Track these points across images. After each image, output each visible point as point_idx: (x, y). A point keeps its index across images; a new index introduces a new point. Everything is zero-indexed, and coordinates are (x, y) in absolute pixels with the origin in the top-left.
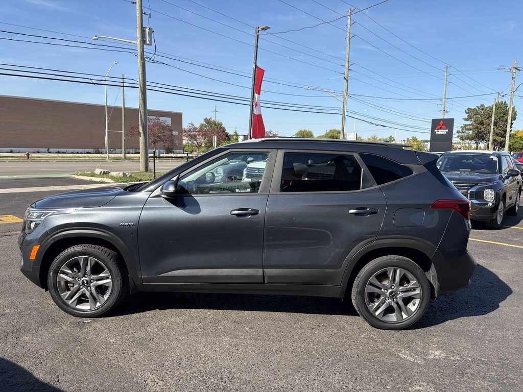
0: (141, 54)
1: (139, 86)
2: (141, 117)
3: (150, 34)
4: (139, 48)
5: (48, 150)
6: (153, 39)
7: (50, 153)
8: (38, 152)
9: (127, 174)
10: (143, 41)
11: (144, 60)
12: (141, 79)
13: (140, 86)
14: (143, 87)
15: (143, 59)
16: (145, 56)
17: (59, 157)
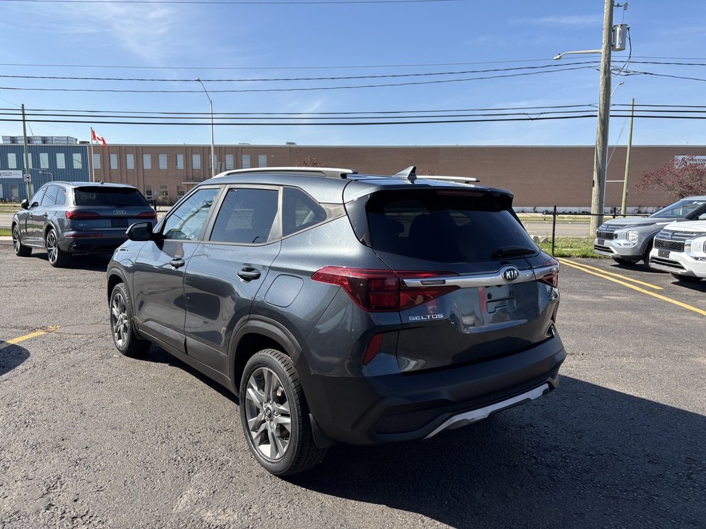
0: (606, 66)
1: (597, 113)
2: (597, 158)
3: (623, 35)
4: (602, 59)
5: (534, 209)
6: (627, 40)
7: (536, 212)
8: (523, 212)
9: (540, 237)
10: (611, 46)
11: (610, 73)
12: (601, 103)
13: (600, 113)
14: (605, 115)
15: (607, 72)
16: (611, 68)
17: (538, 217)
